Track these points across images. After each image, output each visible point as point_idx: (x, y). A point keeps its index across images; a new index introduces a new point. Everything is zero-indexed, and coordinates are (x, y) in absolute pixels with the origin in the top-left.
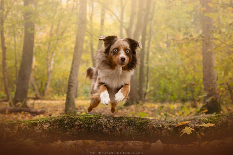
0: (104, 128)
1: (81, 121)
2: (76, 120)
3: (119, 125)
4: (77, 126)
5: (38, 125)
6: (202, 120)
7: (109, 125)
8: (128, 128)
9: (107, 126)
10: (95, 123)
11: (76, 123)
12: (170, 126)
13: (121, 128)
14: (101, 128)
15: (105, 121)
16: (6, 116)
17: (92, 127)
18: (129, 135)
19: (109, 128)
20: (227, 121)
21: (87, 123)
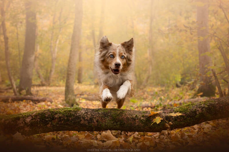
0: (82, 120)
1: (61, 114)
2: (56, 114)
3: (96, 117)
4: (57, 119)
5: (21, 119)
6: (173, 109)
7: (87, 117)
8: (104, 119)
9: (85, 118)
10: (74, 116)
11: (56, 116)
12: (143, 116)
13: (98, 120)
14: (80, 120)
15: (83, 113)
16: (9, 105)
17: (71, 119)
18: (105, 125)
19: (86, 119)
20: (196, 109)
21: (66, 116)
